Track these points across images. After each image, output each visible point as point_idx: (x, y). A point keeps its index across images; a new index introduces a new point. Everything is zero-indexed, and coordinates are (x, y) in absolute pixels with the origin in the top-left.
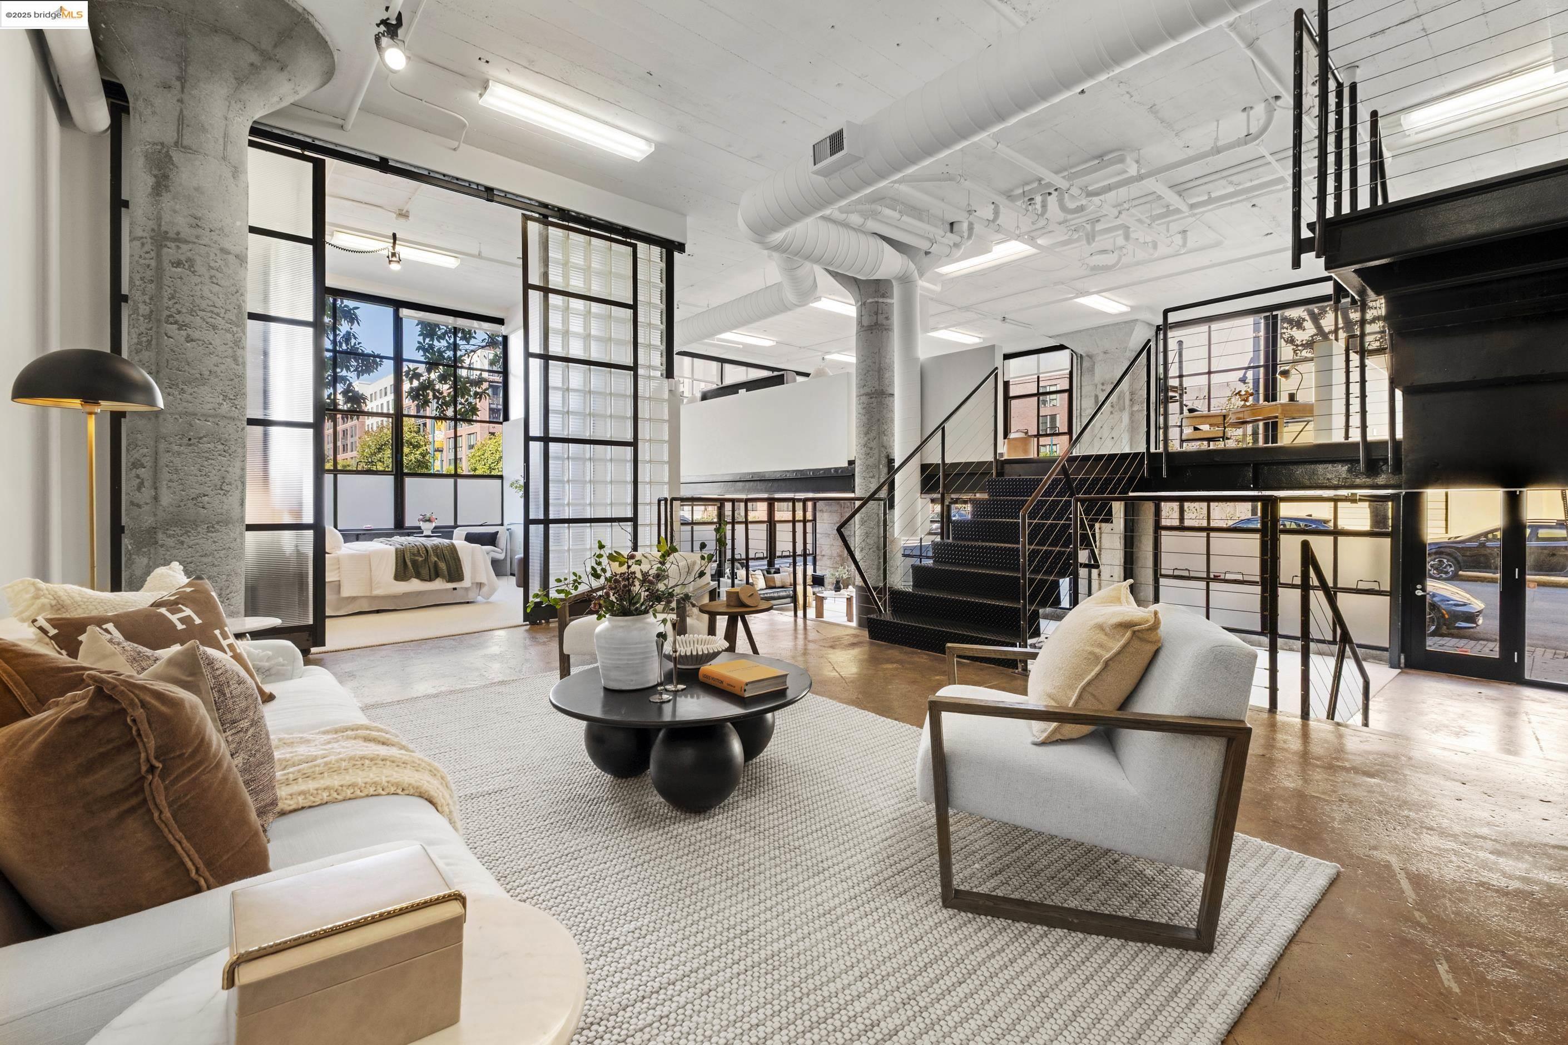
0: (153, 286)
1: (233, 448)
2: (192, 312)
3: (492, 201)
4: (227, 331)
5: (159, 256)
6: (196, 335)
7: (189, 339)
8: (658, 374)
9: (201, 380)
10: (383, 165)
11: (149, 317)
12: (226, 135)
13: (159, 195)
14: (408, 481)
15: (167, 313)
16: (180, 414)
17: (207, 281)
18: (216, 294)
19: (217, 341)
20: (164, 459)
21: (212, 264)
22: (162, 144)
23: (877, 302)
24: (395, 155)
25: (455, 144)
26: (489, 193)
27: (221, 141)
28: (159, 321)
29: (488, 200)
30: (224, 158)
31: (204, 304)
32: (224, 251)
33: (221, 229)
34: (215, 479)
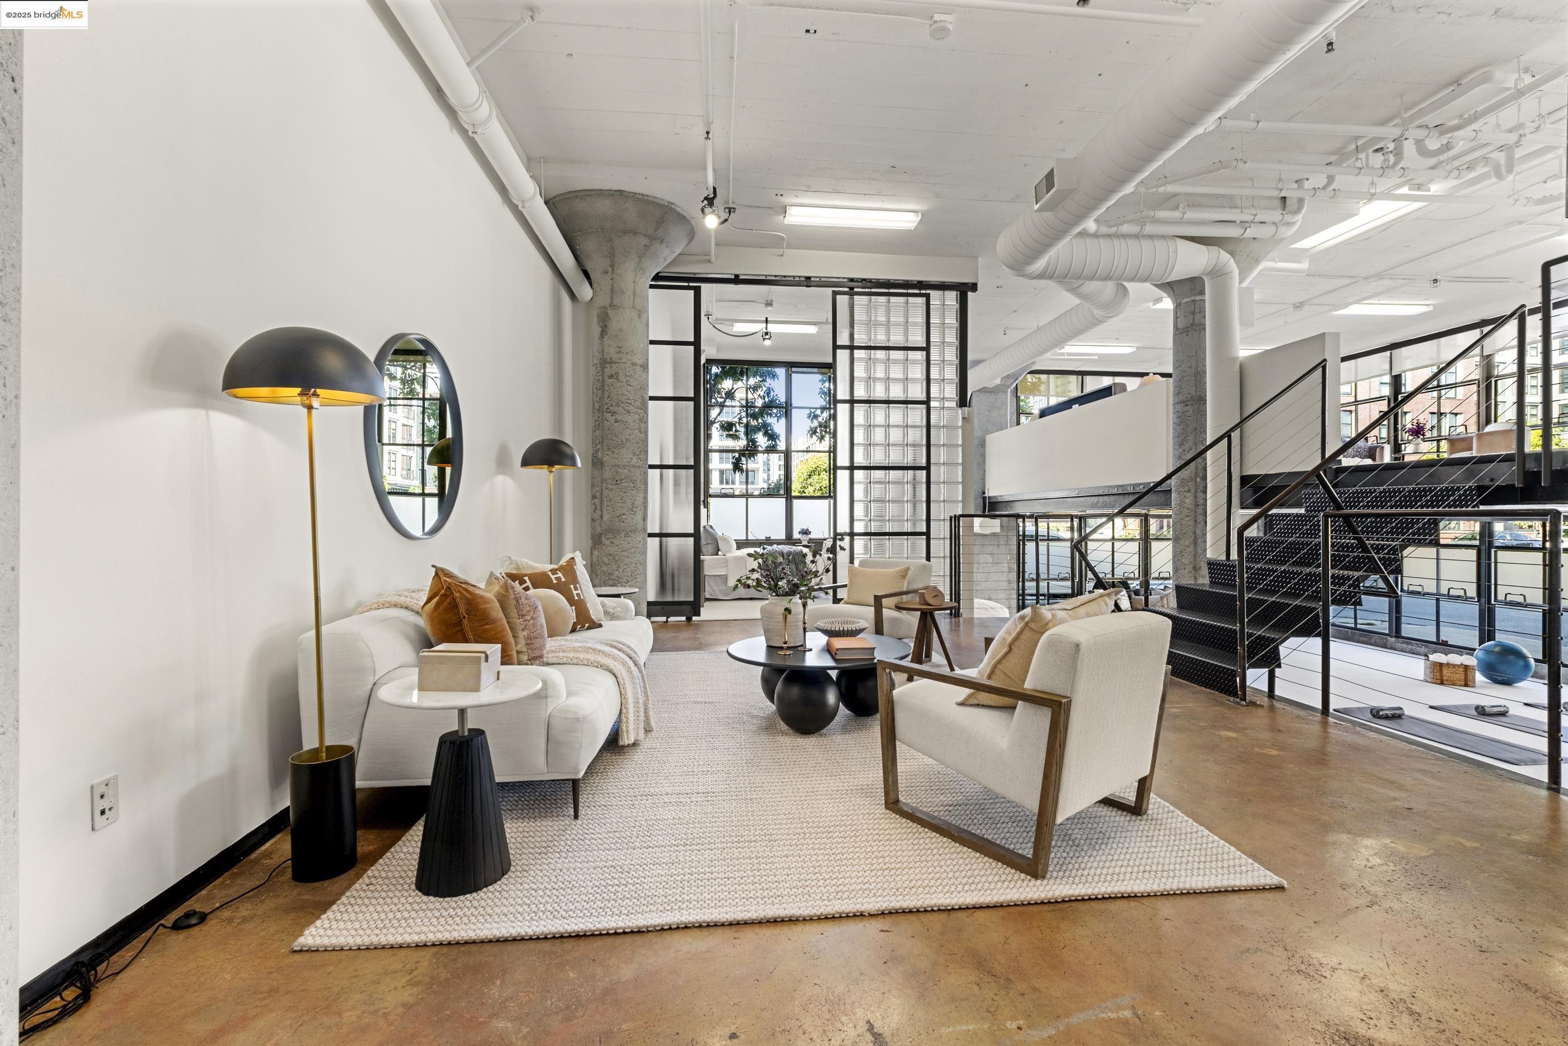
0: (600, 391)
1: (639, 485)
2: (618, 405)
3: (810, 286)
4: (635, 413)
5: (603, 373)
6: (619, 418)
7: (616, 421)
8: (954, 404)
9: (622, 445)
10: (737, 280)
11: (598, 410)
12: (634, 293)
13: (603, 338)
14: (795, 502)
15: (606, 407)
16: (612, 466)
17: (625, 384)
18: (630, 392)
19: (630, 420)
20: (605, 492)
21: (628, 373)
22: (604, 307)
23: (1194, 301)
24: (744, 272)
25: (780, 251)
26: (808, 282)
27: (632, 297)
28: (603, 412)
29: (807, 286)
30: (633, 307)
31: (623, 399)
32: (634, 364)
33: (632, 351)
34: (629, 505)
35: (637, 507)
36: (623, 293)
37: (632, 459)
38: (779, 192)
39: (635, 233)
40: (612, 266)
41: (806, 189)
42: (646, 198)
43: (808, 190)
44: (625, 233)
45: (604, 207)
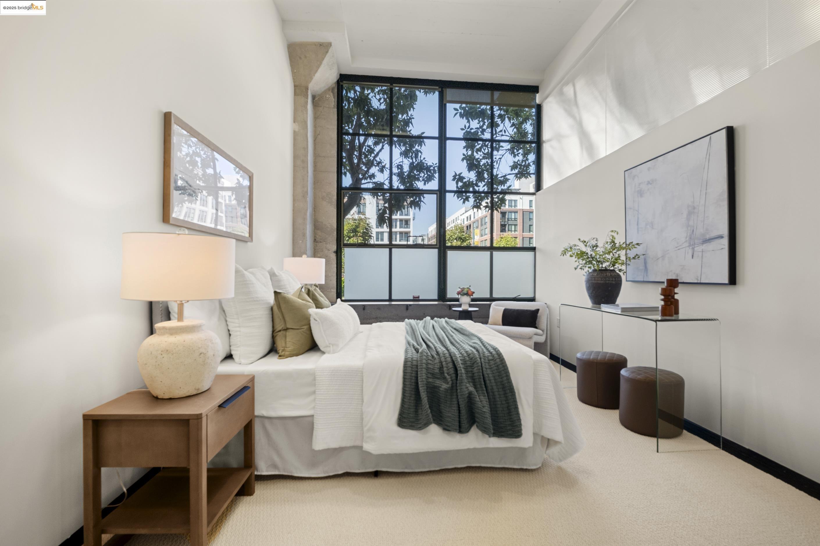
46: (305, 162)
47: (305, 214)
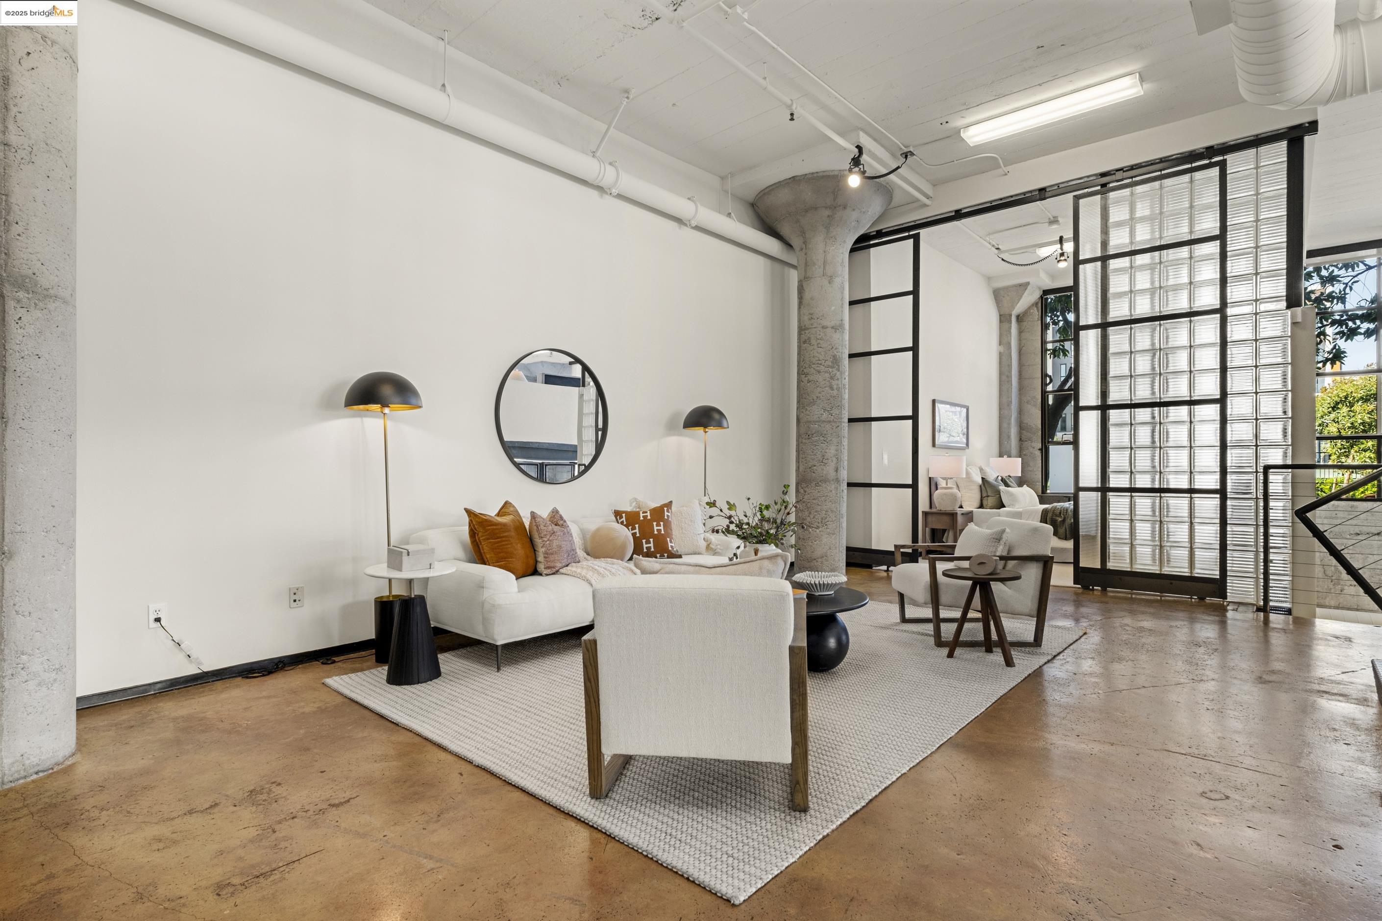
0: (799, 356)
3: (1045, 199)
5: (800, 340)
10: (958, 216)
12: (825, 262)
15: (802, 369)
16: (805, 422)
20: (801, 446)
21: (819, 337)
22: (800, 281)
25: (1004, 170)
26: (1042, 194)
28: (800, 374)
29: (1042, 200)
30: (824, 275)
32: (824, 327)
33: (823, 316)
34: (820, 457)
35: (827, 459)
36: (814, 264)
37: (822, 414)
38: (944, 120)
39: (816, 209)
40: (805, 243)
41: (965, 107)
42: (815, 175)
43: (967, 107)
44: (806, 211)
45: (784, 196)
46: (1009, 377)
47: (1010, 420)
